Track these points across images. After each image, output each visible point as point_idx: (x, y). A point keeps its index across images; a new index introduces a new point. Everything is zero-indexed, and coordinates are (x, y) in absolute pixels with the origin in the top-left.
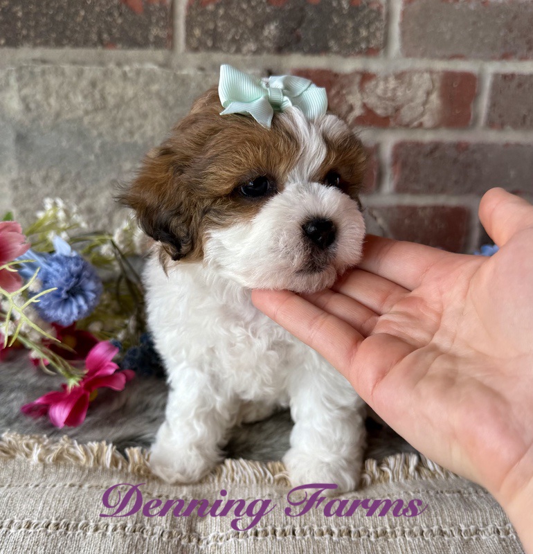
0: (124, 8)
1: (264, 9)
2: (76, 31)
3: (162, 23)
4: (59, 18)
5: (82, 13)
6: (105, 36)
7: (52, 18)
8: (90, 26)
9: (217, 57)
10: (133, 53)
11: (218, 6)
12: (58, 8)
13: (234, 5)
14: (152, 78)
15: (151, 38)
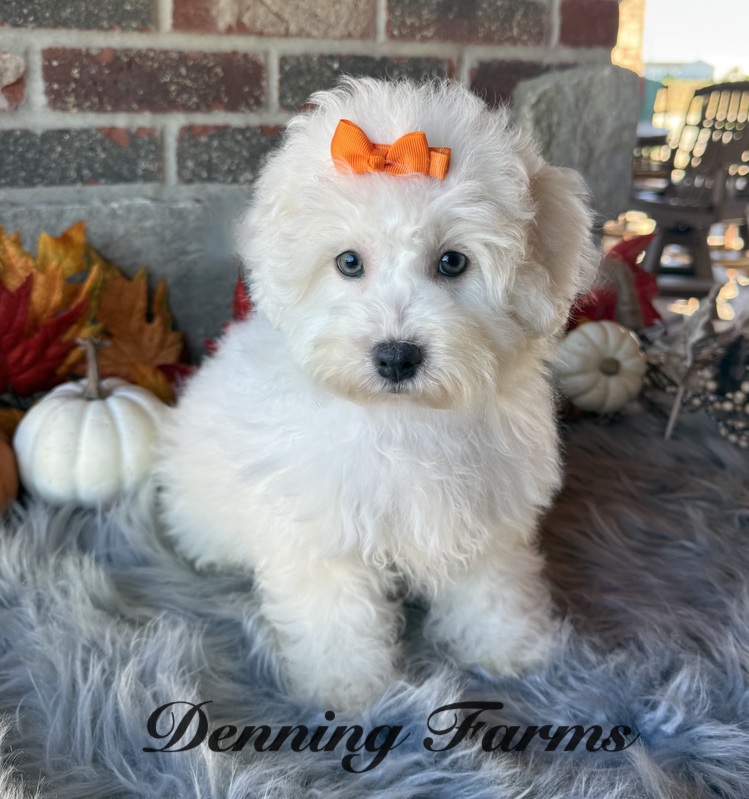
0: (107, 143)
1: (258, 140)
2: (50, 168)
3: (151, 157)
4: (30, 155)
5: (59, 149)
6: (86, 172)
7: (22, 156)
8: (67, 161)
9: (213, 188)
10: (118, 188)
11: (211, 137)
12: (29, 145)
13: (228, 137)
14: (144, 214)
15: (140, 172)
